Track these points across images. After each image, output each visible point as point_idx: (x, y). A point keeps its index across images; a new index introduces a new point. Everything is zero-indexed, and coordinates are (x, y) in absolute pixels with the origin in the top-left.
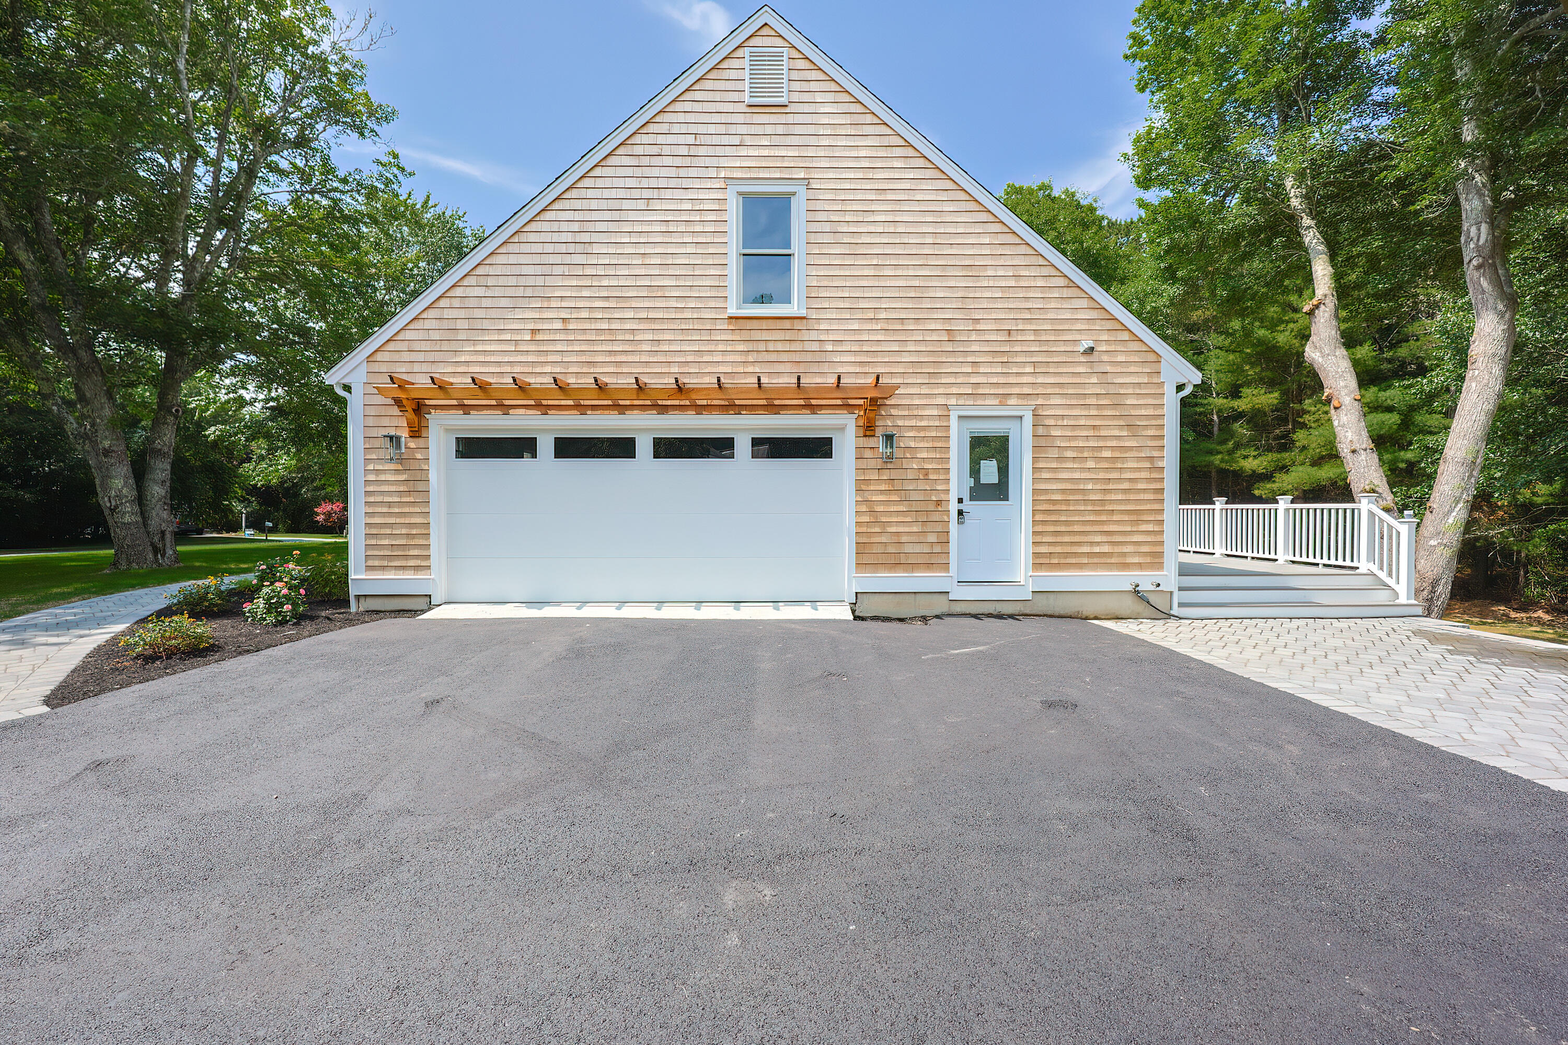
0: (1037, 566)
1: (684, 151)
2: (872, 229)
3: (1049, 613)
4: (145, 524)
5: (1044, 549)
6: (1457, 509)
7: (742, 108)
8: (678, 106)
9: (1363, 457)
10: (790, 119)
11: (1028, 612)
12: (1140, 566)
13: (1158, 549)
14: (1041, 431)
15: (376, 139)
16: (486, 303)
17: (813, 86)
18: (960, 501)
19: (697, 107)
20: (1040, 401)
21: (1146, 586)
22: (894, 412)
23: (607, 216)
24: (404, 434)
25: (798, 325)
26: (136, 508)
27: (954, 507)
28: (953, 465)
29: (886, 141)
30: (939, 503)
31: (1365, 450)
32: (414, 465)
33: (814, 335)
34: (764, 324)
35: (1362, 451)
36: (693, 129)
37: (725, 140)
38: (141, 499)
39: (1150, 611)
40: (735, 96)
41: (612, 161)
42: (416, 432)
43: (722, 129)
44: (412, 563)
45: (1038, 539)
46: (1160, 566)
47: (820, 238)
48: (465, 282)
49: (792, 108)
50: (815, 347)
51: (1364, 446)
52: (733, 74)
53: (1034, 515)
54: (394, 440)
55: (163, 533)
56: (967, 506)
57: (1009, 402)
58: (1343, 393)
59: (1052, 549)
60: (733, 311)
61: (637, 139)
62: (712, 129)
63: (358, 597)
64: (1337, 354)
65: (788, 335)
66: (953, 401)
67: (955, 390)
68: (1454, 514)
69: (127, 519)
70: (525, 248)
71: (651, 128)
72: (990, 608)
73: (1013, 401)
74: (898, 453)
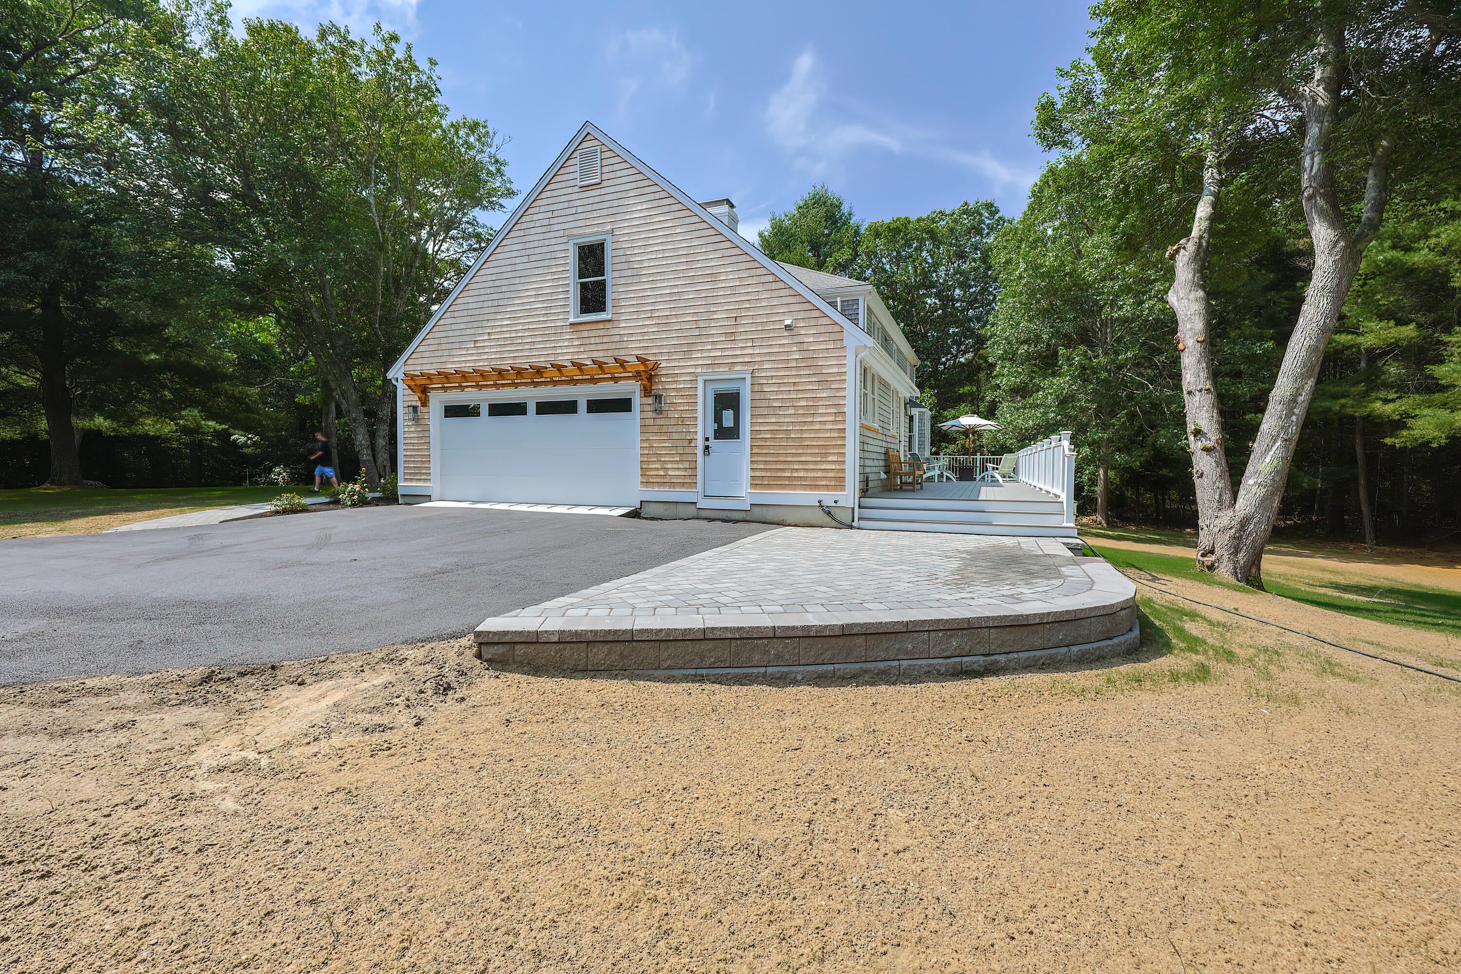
0: (754, 486)
1: (546, 222)
2: (650, 257)
3: (763, 520)
4: (375, 461)
5: (758, 474)
6: (1274, 448)
7: (576, 189)
8: (543, 195)
9: (1197, 398)
10: (603, 191)
11: (748, 519)
12: (827, 487)
13: (841, 475)
14: (756, 388)
15: (504, 210)
16: (454, 327)
17: (616, 167)
18: (707, 439)
19: (554, 193)
20: (756, 367)
21: (828, 502)
22: (663, 379)
23: (509, 268)
24: (419, 404)
25: (608, 325)
26: (370, 452)
27: (700, 443)
28: (700, 414)
29: (657, 196)
30: (690, 441)
31: (1200, 391)
32: (424, 422)
33: (616, 331)
34: (588, 327)
35: (1197, 393)
36: (551, 208)
37: (568, 212)
38: (373, 447)
39: (834, 523)
40: (572, 183)
41: (512, 234)
42: (425, 403)
43: (566, 205)
44: (423, 477)
45: (755, 466)
46: (842, 487)
47: (619, 267)
48: (444, 317)
49: (604, 184)
50: (617, 338)
51: (1199, 388)
52: (572, 169)
53: (752, 450)
54: (415, 408)
55: (385, 466)
56: (712, 443)
57: (736, 369)
58: (1188, 336)
59: (763, 474)
60: (572, 320)
61: (523, 219)
62: (561, 206)
63: (402, 495)
64: (1190, 297)
65: (602, 333)
66: (699, 370)
67: (700, 362)
68: (1272, 453)
69: (365, 458)
70: (472, 293)
71: (530, 211)
72: (723, 515)
73: (738, 368)
74: (665, 407)
